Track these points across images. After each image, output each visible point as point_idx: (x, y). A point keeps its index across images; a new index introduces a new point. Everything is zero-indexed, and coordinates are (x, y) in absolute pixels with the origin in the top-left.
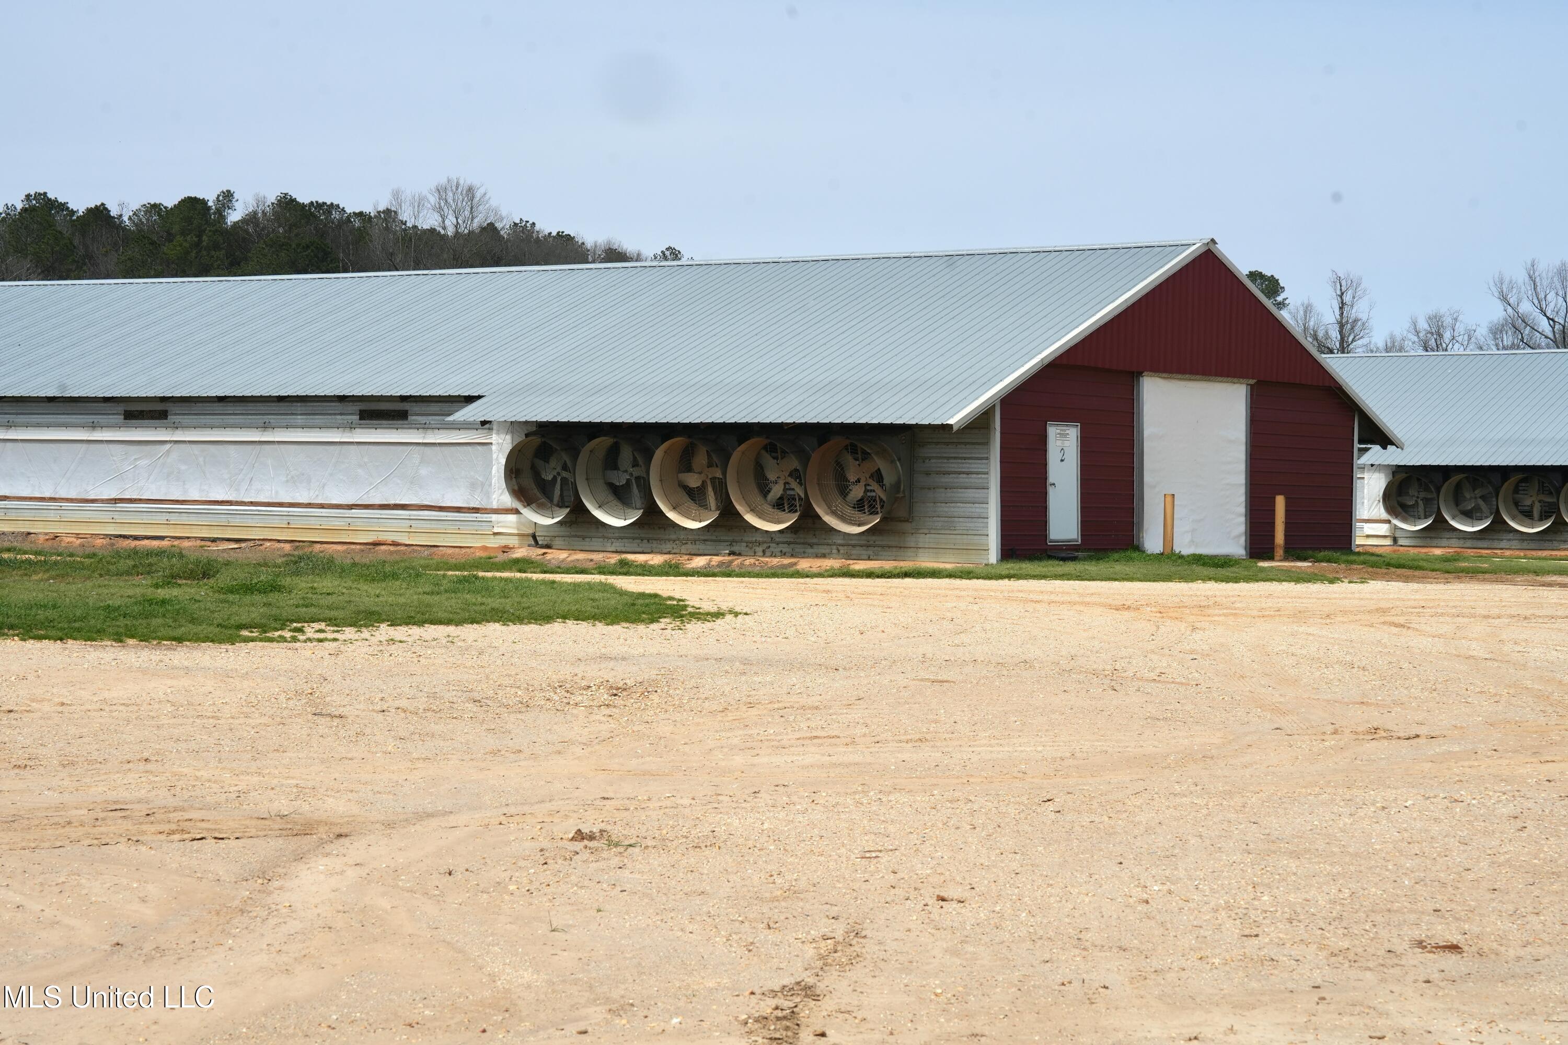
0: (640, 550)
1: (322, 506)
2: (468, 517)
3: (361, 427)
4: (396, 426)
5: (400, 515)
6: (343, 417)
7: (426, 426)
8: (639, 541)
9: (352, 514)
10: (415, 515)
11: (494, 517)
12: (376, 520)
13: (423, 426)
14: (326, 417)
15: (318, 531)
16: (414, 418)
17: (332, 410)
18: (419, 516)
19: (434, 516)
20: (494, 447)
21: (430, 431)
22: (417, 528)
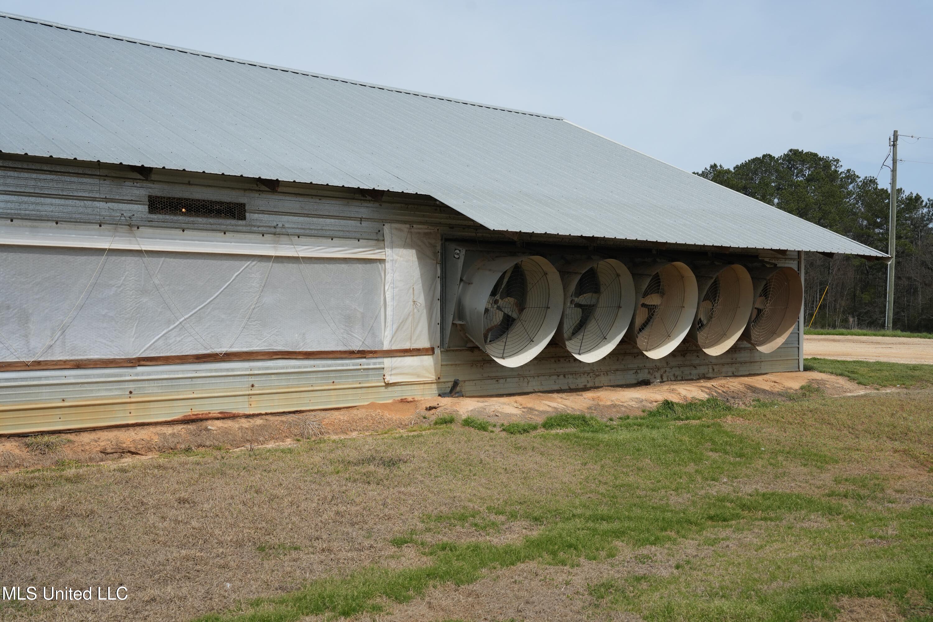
0: (556, 387)
1: (79, 365)
2: (347, 365)
3: (150, 224)
4: (223, 227)
5: (233, 370)
6: (110, 205)
7: (278, 230)
8: (555, 377)
9: (137, 374)
10: (259, 369)
11: (387, 362)
12: (188, 382)
13: (273, 230)
14: (70, 202)
15: (58, 412)
16: (256, 216)
17: (84, 191)
18: (267, 368)
19: (294, 367)
20: (388, 265)
21: (284, 239)
22: (263, 388)
